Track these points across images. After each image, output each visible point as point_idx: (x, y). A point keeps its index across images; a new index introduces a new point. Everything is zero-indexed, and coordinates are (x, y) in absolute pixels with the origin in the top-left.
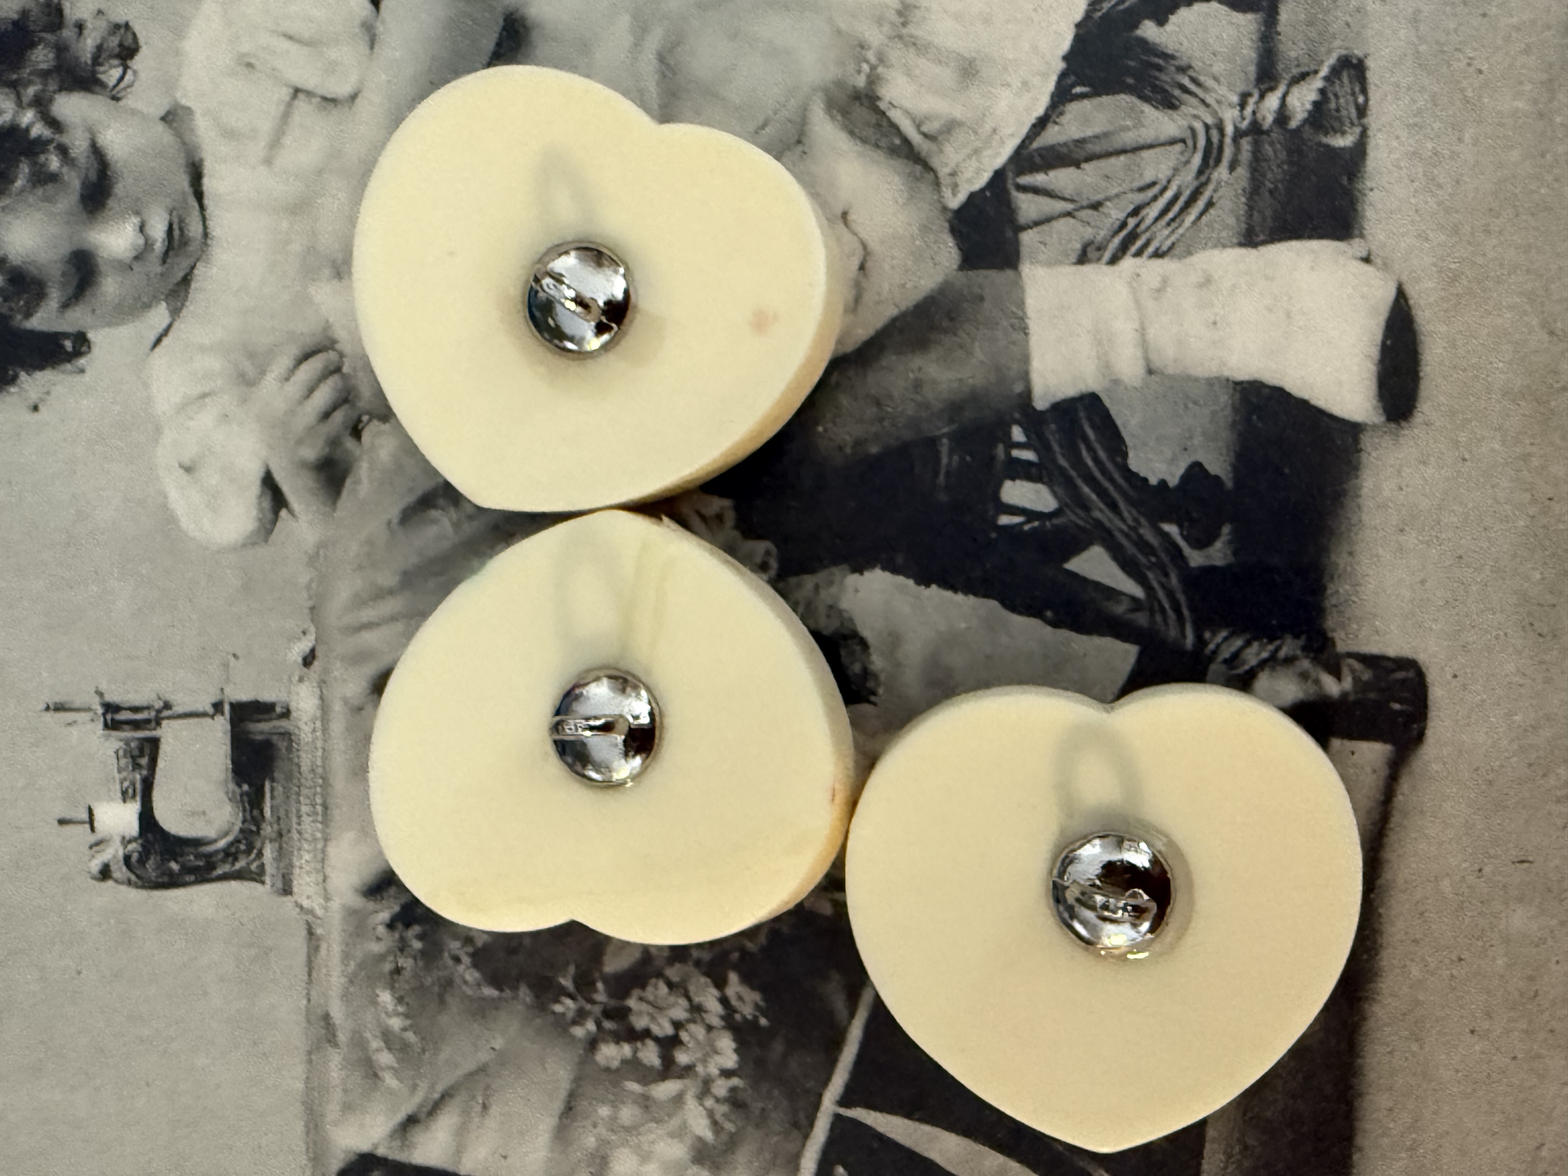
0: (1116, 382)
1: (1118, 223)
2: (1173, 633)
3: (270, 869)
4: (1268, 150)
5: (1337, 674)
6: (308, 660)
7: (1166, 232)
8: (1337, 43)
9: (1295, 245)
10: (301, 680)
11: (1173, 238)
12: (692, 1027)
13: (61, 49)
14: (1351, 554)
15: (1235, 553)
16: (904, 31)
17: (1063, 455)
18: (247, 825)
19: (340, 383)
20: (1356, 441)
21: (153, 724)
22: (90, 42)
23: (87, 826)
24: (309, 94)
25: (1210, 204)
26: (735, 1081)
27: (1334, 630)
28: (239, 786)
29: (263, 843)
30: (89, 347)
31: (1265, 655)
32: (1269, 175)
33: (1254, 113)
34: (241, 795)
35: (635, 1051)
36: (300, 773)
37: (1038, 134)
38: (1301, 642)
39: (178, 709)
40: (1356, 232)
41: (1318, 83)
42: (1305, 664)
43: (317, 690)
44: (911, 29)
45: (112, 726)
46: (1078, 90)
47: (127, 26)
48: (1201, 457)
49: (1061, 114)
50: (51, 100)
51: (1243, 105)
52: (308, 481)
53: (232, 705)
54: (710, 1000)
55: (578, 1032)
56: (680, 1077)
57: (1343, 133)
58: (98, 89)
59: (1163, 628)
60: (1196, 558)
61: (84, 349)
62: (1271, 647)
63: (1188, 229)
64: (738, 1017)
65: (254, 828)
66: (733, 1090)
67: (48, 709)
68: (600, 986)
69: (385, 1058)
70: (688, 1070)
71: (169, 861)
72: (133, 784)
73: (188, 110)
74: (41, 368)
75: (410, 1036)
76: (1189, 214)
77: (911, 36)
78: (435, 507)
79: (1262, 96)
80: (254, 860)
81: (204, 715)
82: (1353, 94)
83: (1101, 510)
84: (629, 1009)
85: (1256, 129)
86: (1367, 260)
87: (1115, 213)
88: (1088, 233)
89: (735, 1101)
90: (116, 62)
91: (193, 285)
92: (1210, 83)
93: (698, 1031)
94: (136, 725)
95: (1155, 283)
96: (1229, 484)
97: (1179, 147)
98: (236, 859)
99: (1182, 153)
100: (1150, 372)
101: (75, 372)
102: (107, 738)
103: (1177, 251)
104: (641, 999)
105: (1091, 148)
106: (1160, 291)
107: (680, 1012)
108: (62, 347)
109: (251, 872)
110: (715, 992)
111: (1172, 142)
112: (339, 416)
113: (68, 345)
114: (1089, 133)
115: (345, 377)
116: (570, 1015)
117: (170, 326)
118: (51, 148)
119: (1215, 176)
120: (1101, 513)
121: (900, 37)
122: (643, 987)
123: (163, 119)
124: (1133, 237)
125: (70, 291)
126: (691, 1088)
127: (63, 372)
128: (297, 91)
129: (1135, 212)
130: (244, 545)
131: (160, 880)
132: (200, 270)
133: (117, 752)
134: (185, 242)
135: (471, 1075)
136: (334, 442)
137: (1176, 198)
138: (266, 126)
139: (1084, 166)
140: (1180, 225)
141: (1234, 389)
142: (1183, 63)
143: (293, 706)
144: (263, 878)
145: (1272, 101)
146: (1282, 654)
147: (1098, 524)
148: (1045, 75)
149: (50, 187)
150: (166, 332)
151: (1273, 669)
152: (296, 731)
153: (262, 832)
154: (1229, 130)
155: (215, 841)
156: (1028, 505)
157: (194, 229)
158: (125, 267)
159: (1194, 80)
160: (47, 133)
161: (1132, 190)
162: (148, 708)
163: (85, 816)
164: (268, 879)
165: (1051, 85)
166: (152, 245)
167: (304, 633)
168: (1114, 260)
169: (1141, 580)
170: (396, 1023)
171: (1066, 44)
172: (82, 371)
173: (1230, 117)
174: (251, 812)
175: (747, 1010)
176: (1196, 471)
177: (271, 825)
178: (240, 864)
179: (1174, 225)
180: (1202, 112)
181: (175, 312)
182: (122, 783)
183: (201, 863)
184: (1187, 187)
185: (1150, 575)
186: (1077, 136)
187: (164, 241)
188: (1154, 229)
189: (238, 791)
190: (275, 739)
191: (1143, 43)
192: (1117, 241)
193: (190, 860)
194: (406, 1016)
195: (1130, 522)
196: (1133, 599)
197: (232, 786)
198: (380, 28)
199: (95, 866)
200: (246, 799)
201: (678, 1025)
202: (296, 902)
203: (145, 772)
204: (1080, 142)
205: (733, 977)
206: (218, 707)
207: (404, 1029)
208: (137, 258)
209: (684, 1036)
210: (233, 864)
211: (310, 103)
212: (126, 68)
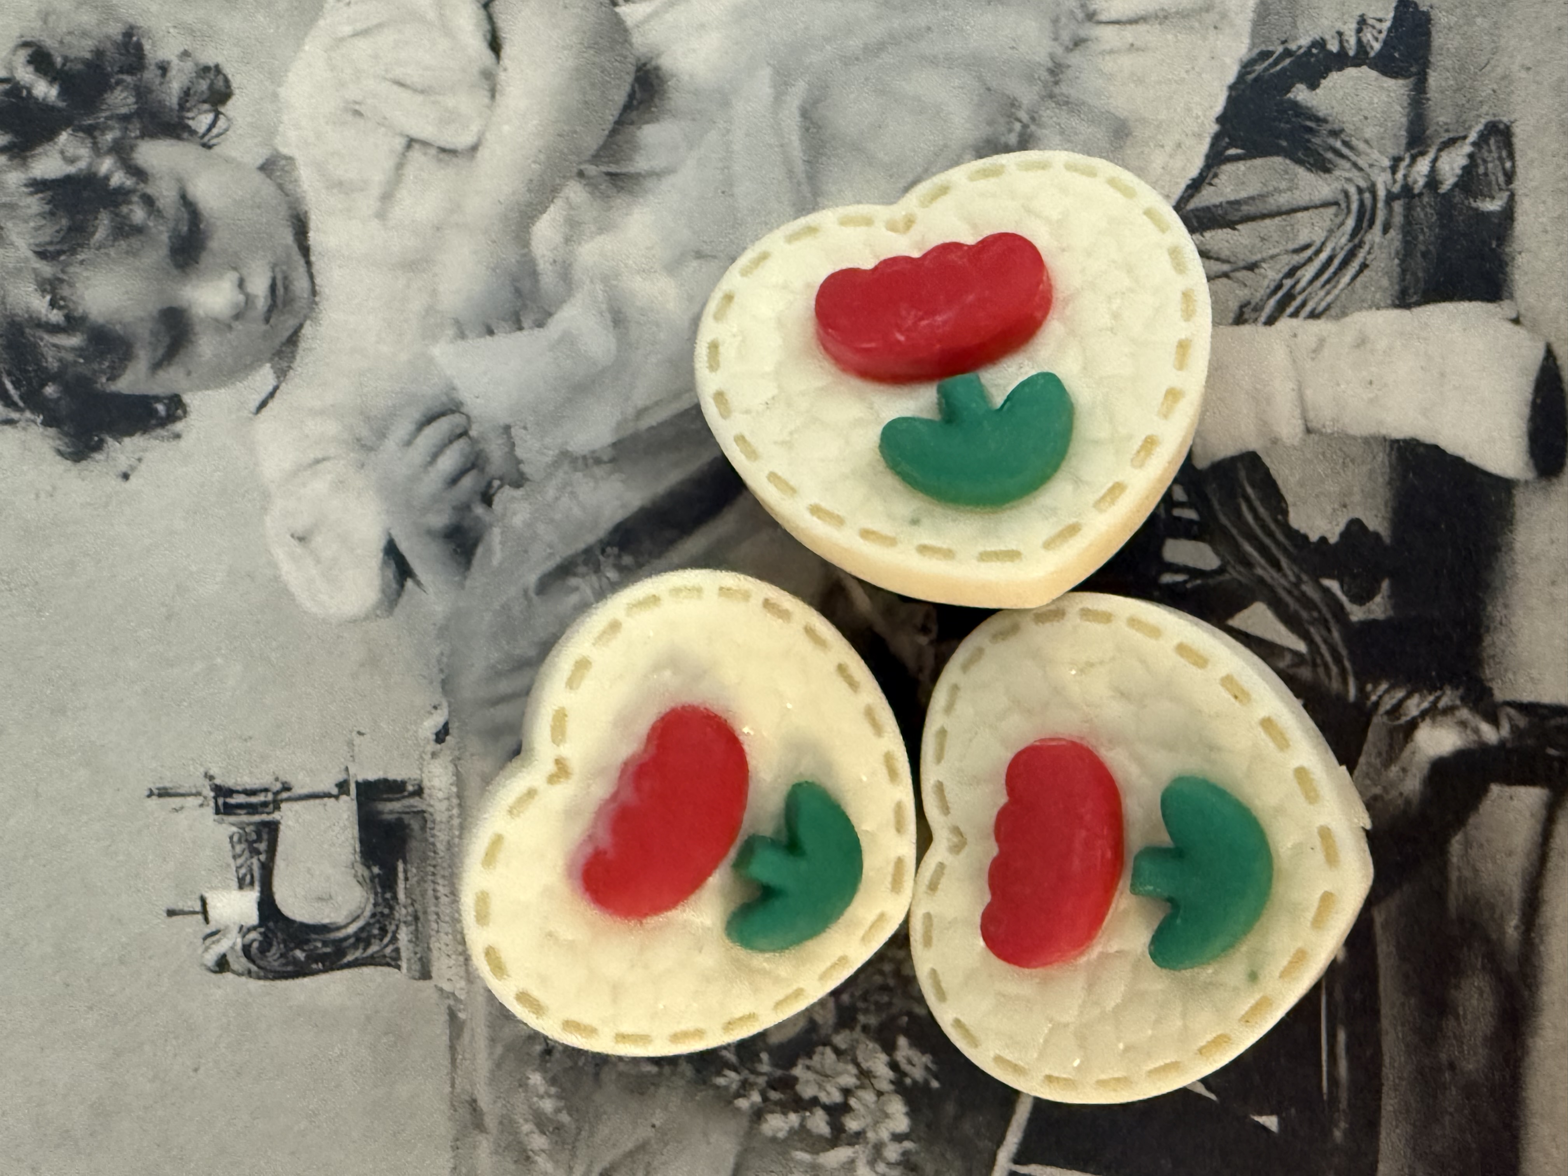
0: (1275, 441)
1: (1272, 286)
2: (1335, 685)
3: (404, 954)
4: (1419, 213)
5: (1494, 721)
6: (441, 736)
7: (1322, 293)
8: (1485, 108)
9: (1449, 307)
10: (434, 755)
11: (1329, 298)
12: (861, 1093)
13: (142, 93)
14: (1506, 606)
15: (1395, 607)
16: (1056, 90)
17: (1225, 514)
18: (379, 909)
19: (467, 449)
20: (1510, 495)
21: (271, 806)
22: (175, 86)
23: (200, 917)
24: (425, 144)
25: (1364, 266)
26: (908, 1145)
27: (1492, 680)
28: (369, 867)
29: (397, 927)
30: (185, 412)
31: (1425, 705)
32: (1421, 238)
33: (1405, 176)
34: (372, 879)
35: (803, 1119)
36: (435, 852)
37: (1192, 196)
38: (1461, 691)
39: (298, 791)
40: (1506, 294)
41: (1467, 149)
42: (1464, 713)
43: (451, 768)
44: (1064, 88)
45: (225, 810)
46: (1232, 151)
47: (218, 69)
48: (1358, 513)
49: (1216, 175)
50: (132, 148)
51: (1394, 169)
52: (435, 549)
53: (358, 784)
54: (879, 1065)
55: (743, 1104)
56: (851, 1144)
57: (1493, 198)
58: (186, 135)
59: (1326, 681)
60: (1357, 613)
61: (180, 412)
62: (1431, 698)
63: (1342, 290)
64: (908, 1081)
65: (386, 911)
66: (905, 1153)
67: (151, 794)
68: (764, 1056)
69: (538, 1142)
70: (858, 1137)
71: (292, 950)
72: (251, 871)
73: (290, 159)
74: (131, 434)
75: (564, 1118)
76: (1345, 275)
77: (1062, 94)
78: (575, 575)
79: (1414, 159)
80: (387, 946)
81: (329, 795)
82: (1500, 158)
83: (1264, 568)
84: (796, 1080)
85: (1407, 191)
86: (1516, 321)
87: (1271, 274)
88: (1243, 294)
89: (907, 1163)
90: (206, 106)
91: (302, 345)
92: (1361, 146)
93: (869, 1097)
94: (252, 809)
95: (1312, 343)
96: (1387, 539)
97: (1332, 210)
98: (368, 944)
99: (1336, 215)
100: (1309, 431)
101: (168, 438)
102: (221, 822)
103: (1333, 312)
104: (808, 1068)
105: (1245, 209)
106: (1317, 351)
107: (849, 1079)
108: (156, 411)
109: (385, 956)
110: (883, 1058)
111: (1326, 205)
112: (467, 482)
113: (161, 408)
114: (1243, 195)
115: (474, 441)
116: (734, 1086)
117: (276, 389)
118: (135, 199)
119: (1368, 238)
120: (1263, 570)
121: (1051, 96)
122: (810, 1055)
123: (263, 168)
124: (1289, 297)
125: (161, 352)
126: (860, 1153)
127: (156, 438)
128: (411, 142)
129: (1292, 272)
130: (367, 618)
131: (284, 969)
132: (308, 330)
133: (231, 838)
134: (289, 301)
135: (631, 1154)
136: (464, 508)
137: (1330, 259)
138: (378, 177)
139: (1239, 227)
140: (1335, 287)
141: (1392, 448)
142: (1336, 127)
143: (426, 783)
144: (399, 963)
145: (1423, 166)
146: (1441, 704)
147: (1261, 580)
148: (1199, 136)
149: (135, 242)
150: (272, 395)
151: (1433, 719)
152: (431, 810)
153: (397, 915)
154: (1382, 193)
155: (346, 926)
156: (1191, 564)
157: (301, 284)
158: (222, 326)
159: (1346, 144)
160: (129, 182)
161: (1287, 252)
162: (266, 790)
163: (198, 907)
164: (404, 964)
165: (1204, 147)
166: (253, 302)
167: (435, 708)
168: (1270, 321)
169: (1305, 636)
170: (548, 1105)
171: (1219, 105)
172: (178, 436)
173: (1382, 181)
174: (384, 893)
175: (917, 1073)
176: (1355, 528)
177: (405, 907)
178: (374, 948)
179: (1328, 287)
180: (1354, 174)
181: (282, 374)
182: (238, 868)
183: (328, 950)
184: (1342, 249)
185: (1312, 630)
186: (1232, 198)
187: (266, 298)
188: (1309, 290)
189: (366, 873)
190: (406, 818)
191: (1295, 105)
192: (1272, 302)
193: (316, 948)
194: (559, 1097)
195: (1292, 578)
196: (1296, 653)
197: (361, 870)
198: (502, 76)
199: (211, 958)
200: (377, 880)
201: (847, 1092)
202: (436, 986)
203: (263, 857)
204: (1235, 204)
205: (902, 1041)
206: (343, 787)
207: (558, 1111)
208: (238, 316)
209: (853, 1102)
210: (365, 950)
211: (425, 154)
212: (217, 114)
